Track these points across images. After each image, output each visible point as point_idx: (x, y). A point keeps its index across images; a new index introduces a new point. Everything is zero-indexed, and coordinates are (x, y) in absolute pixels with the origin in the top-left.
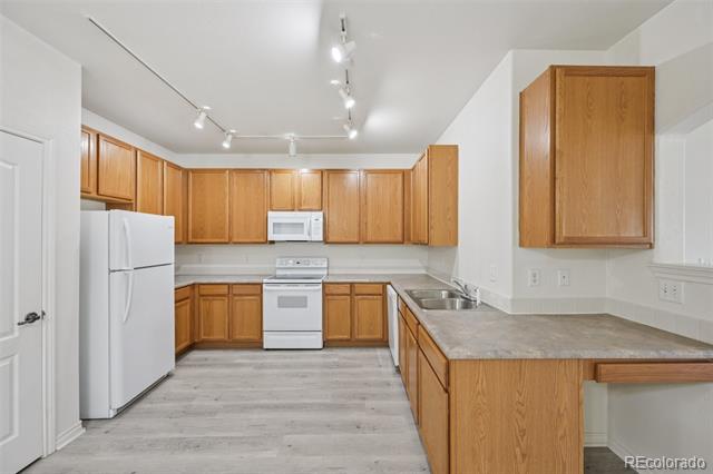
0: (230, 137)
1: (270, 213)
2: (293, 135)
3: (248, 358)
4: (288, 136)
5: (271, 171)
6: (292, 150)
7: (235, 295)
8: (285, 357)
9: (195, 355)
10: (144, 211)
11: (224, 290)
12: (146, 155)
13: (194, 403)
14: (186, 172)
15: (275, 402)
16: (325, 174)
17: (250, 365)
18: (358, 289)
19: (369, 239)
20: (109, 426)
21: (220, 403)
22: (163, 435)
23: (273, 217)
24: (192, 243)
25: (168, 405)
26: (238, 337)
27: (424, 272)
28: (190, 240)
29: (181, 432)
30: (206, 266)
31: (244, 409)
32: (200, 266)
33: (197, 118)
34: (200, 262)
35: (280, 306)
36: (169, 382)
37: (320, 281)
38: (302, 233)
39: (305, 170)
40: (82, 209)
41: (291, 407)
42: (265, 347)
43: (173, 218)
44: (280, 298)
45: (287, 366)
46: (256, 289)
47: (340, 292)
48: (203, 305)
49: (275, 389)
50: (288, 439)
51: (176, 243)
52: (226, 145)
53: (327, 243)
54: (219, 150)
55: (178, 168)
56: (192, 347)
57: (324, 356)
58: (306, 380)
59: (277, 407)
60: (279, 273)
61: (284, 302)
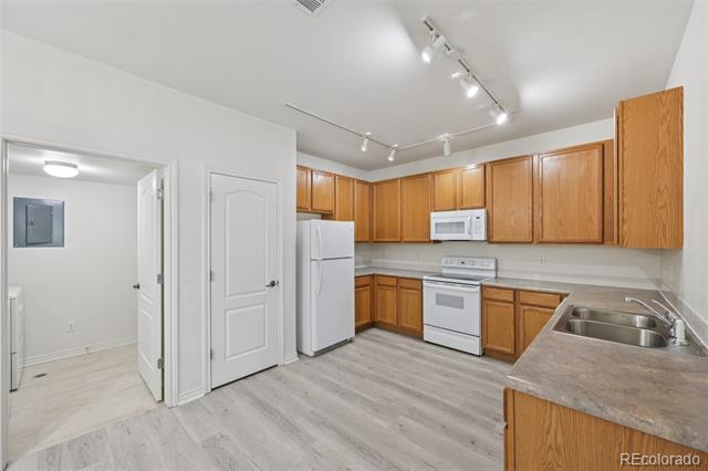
0: (393, 151)
1: (433, 214)
2: (446, 135)
3: (407, 344)
4: (442, 137)
5: (433, 174)
6: (447, 151)
7: (402, 287)
8: (439, 353)
9: (374, 331)
10: (340, 220)
11: (393, 282)
12: (341, 178)
13: (357, 365)
14: (371, 185)
15: (410, 387)
16: (489, 169)
17: (407, 350)
18: (523, 298)
19: (545, 239)
20: (310, 361)
21: (371, 372)
22: (329, 378)
23: (436, 217)
24: (375, 242)
25: (342, 361)
26: (404, 325)
27: (652, 287)
28: (375, 239)
29: (340, 380)
30: (389, 261)
31: (385, 382)
32: (383, 261)
33: (362, 143)
34: (384, 257)
35: (438, 303)
36: (350, 345)
37: (478, 283)
38: (463, 232)
39: (472, 166)
40: (298, 219)
41: (420, 396)
42: (425, 338)
43: (353, 223)
44: (437, 295)
45: (436, 361)
46: (417, 285)
47: (501, 298)
48: (380, 292)
49: (417, 377)
50: (403, 420)
51: (356, 242)
52: (391, 159)
53: (492, 243)
54: (387, 164)
55: (366, 183)
56: (373, 325)
57: (480, 364)
58: (446, 379)
59: (408, 392)
60: (445, 271)
61: (442, 300)
